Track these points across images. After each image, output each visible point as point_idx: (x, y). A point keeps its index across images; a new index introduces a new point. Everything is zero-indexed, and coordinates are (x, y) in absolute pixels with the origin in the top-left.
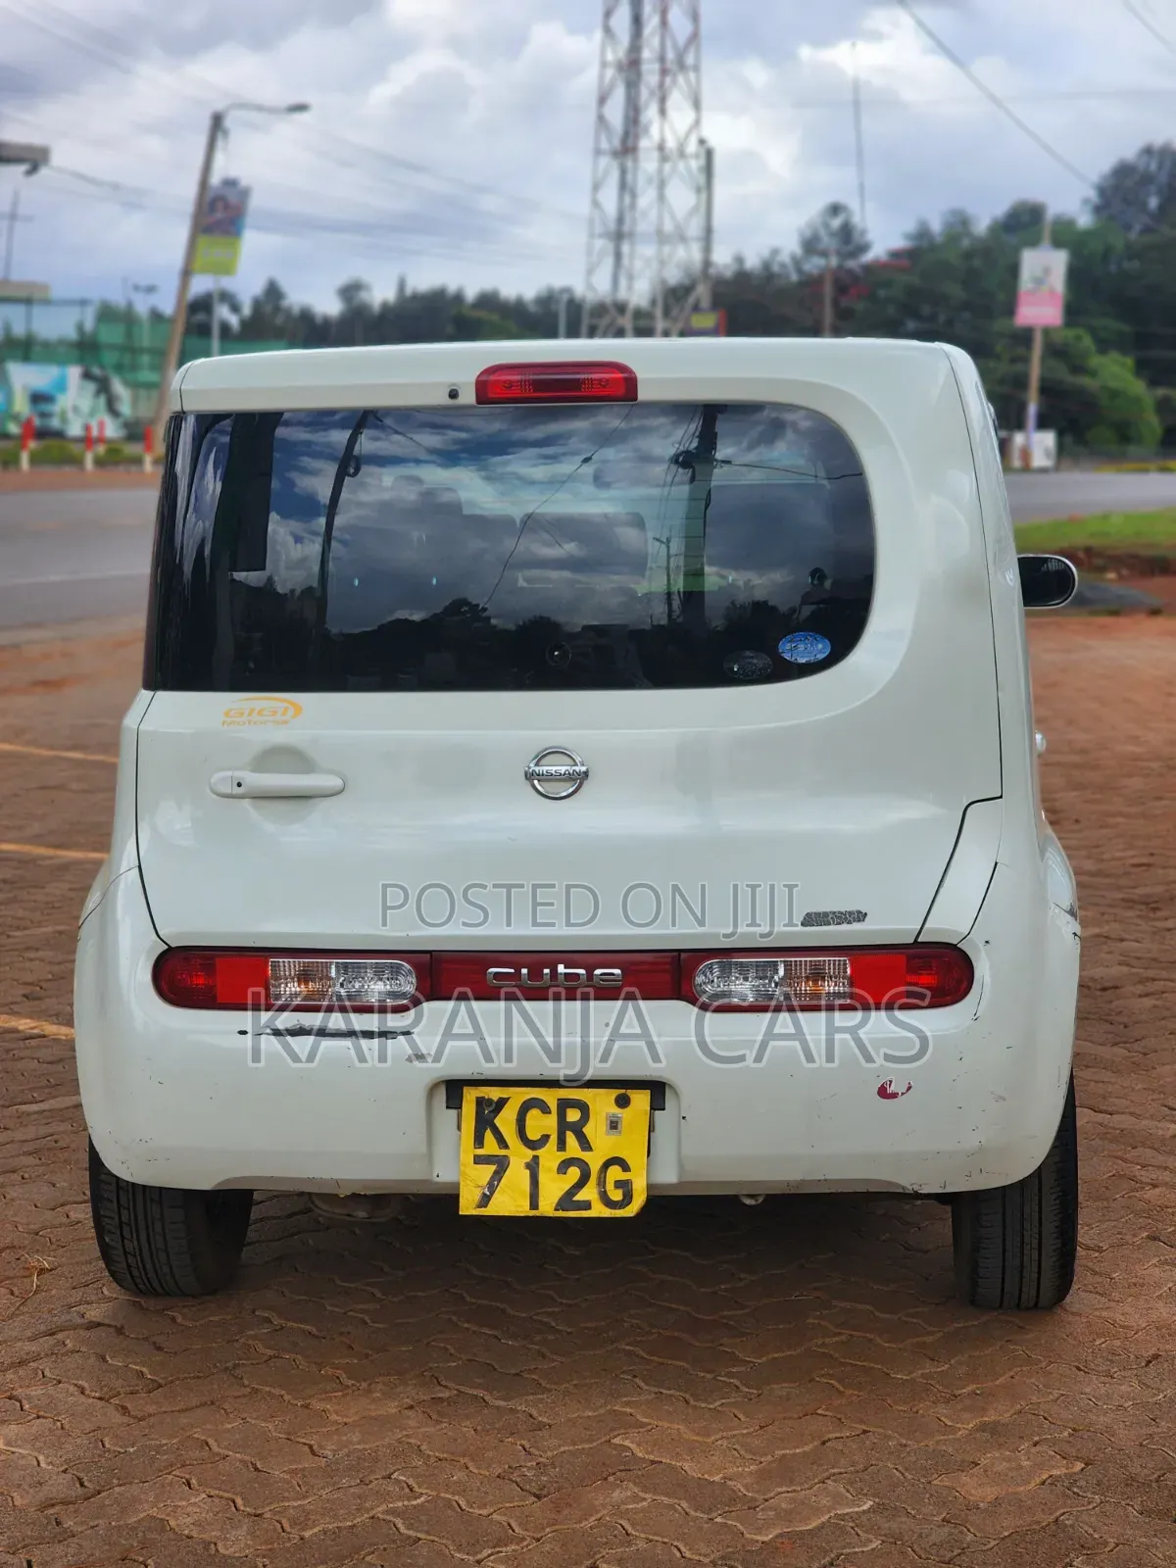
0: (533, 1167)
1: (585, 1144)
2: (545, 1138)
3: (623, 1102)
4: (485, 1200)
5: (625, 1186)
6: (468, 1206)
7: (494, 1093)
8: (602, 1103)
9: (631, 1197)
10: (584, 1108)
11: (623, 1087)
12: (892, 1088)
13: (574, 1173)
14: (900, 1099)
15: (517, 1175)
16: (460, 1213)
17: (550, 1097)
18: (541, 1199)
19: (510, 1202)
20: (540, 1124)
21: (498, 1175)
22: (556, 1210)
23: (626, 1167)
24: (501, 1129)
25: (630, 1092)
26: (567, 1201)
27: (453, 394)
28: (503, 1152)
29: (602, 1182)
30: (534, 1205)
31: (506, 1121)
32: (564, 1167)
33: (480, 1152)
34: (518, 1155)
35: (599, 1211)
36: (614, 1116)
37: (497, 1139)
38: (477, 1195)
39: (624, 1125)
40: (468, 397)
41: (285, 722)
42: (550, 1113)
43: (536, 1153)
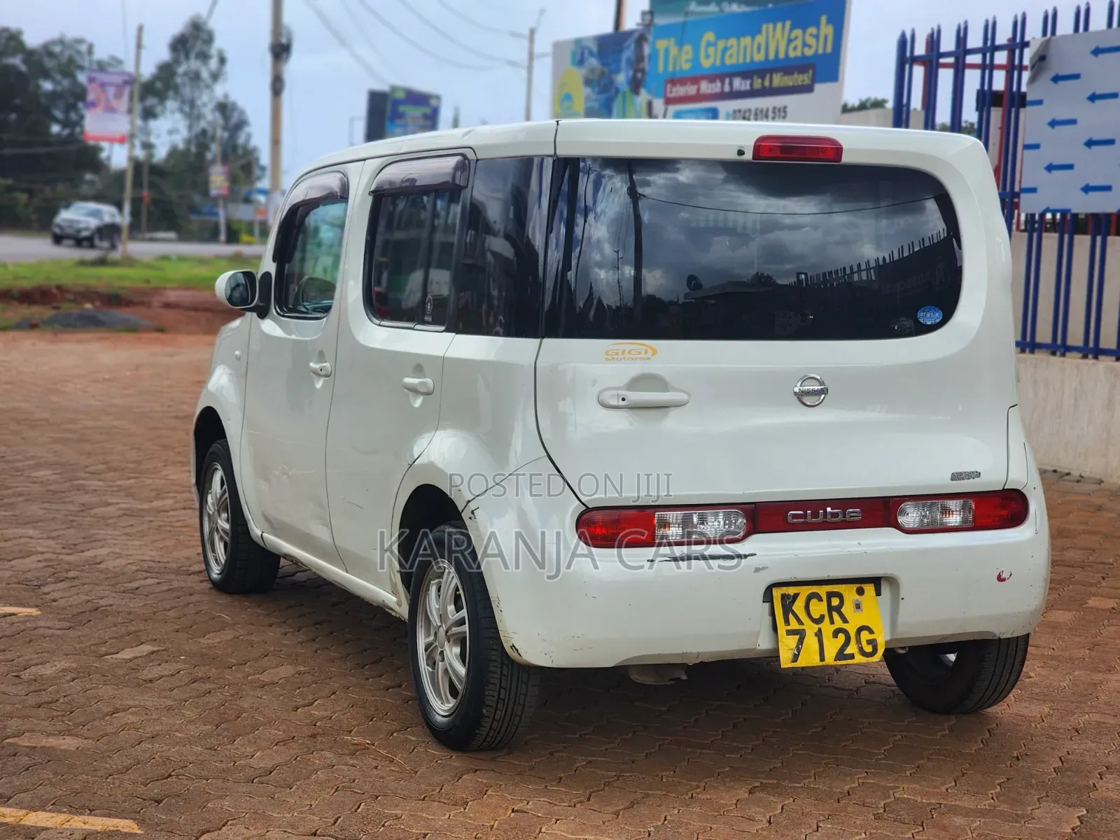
0: (819, 634)
1: (845, 620)
2: (822, 617)
3: (860, 592)
4: (796, 657)
5: (872, 642)
6: (786, 661)
7: (791, 591)
8: (849, 592)
9: (877, 650)
10: (840, 596)
11: (859, 582)
12: (1004, 575)
13: (842, 637)
14: (1007, 581)
15: (811, 642)
16: (782, 667)
17: (822, 591)
18: (826, 654)
19: (809, 658)
20: (818, 608)
21: (801, 641)
22: (835, 660)
23: (871, 632)
24: (798, 613)
25: (863, 586)
26: (841, 655)
27: (741, 153)
28: (801, 627)
29: (858, 641)
30: (822, 659)
31: (799, 607)
32: (836, 634)
33: (789, 628)
34: (810, 628)
35: (859, 659)
36: (857, 600)
37: (796, 619)
38: (790, 655)
39: (863, 606)
40: (748, 156)
41: (649, 359)
42: (822, 601)
43: (819, 626)
